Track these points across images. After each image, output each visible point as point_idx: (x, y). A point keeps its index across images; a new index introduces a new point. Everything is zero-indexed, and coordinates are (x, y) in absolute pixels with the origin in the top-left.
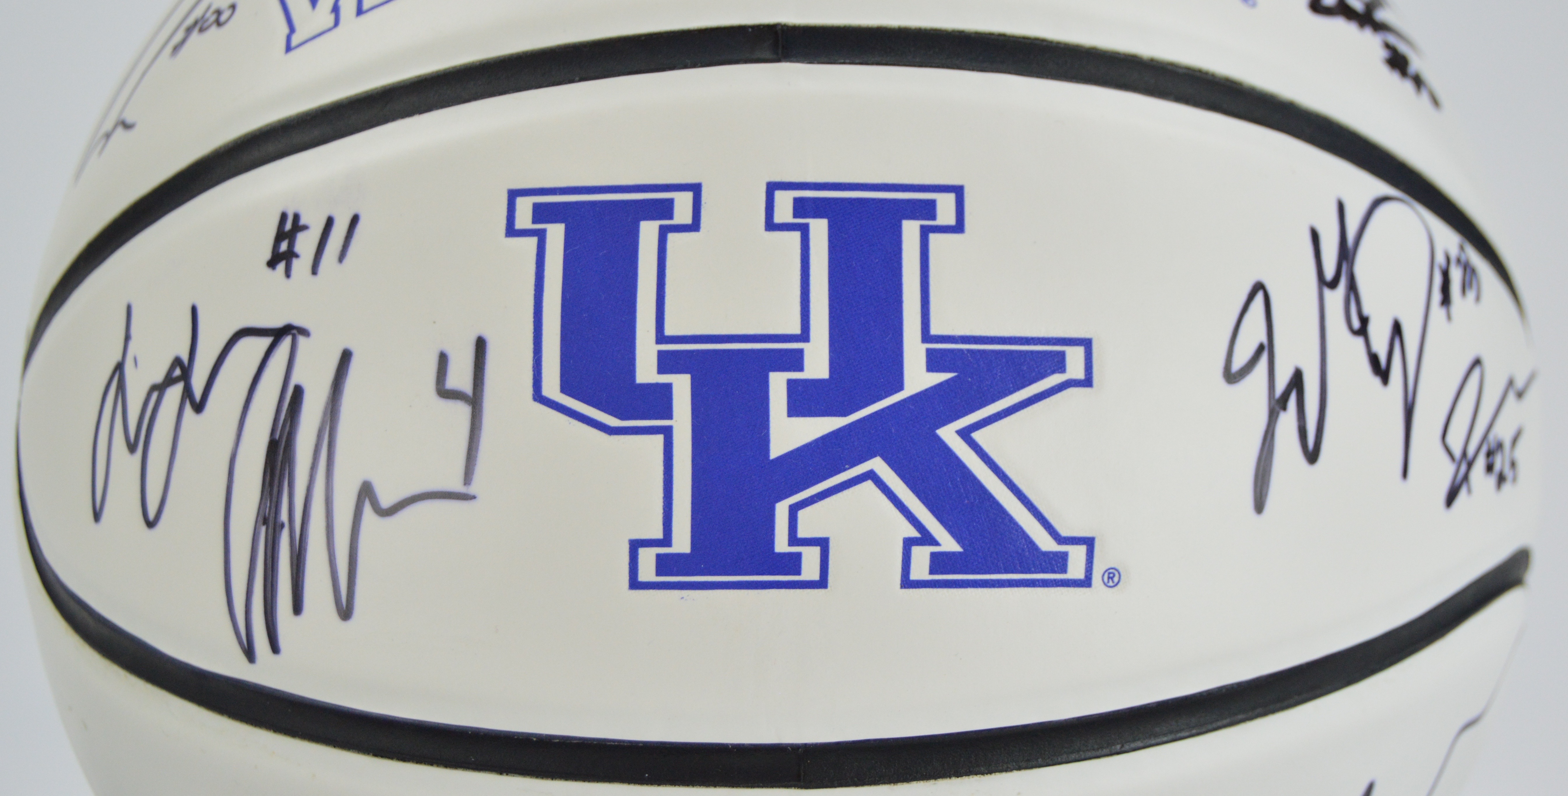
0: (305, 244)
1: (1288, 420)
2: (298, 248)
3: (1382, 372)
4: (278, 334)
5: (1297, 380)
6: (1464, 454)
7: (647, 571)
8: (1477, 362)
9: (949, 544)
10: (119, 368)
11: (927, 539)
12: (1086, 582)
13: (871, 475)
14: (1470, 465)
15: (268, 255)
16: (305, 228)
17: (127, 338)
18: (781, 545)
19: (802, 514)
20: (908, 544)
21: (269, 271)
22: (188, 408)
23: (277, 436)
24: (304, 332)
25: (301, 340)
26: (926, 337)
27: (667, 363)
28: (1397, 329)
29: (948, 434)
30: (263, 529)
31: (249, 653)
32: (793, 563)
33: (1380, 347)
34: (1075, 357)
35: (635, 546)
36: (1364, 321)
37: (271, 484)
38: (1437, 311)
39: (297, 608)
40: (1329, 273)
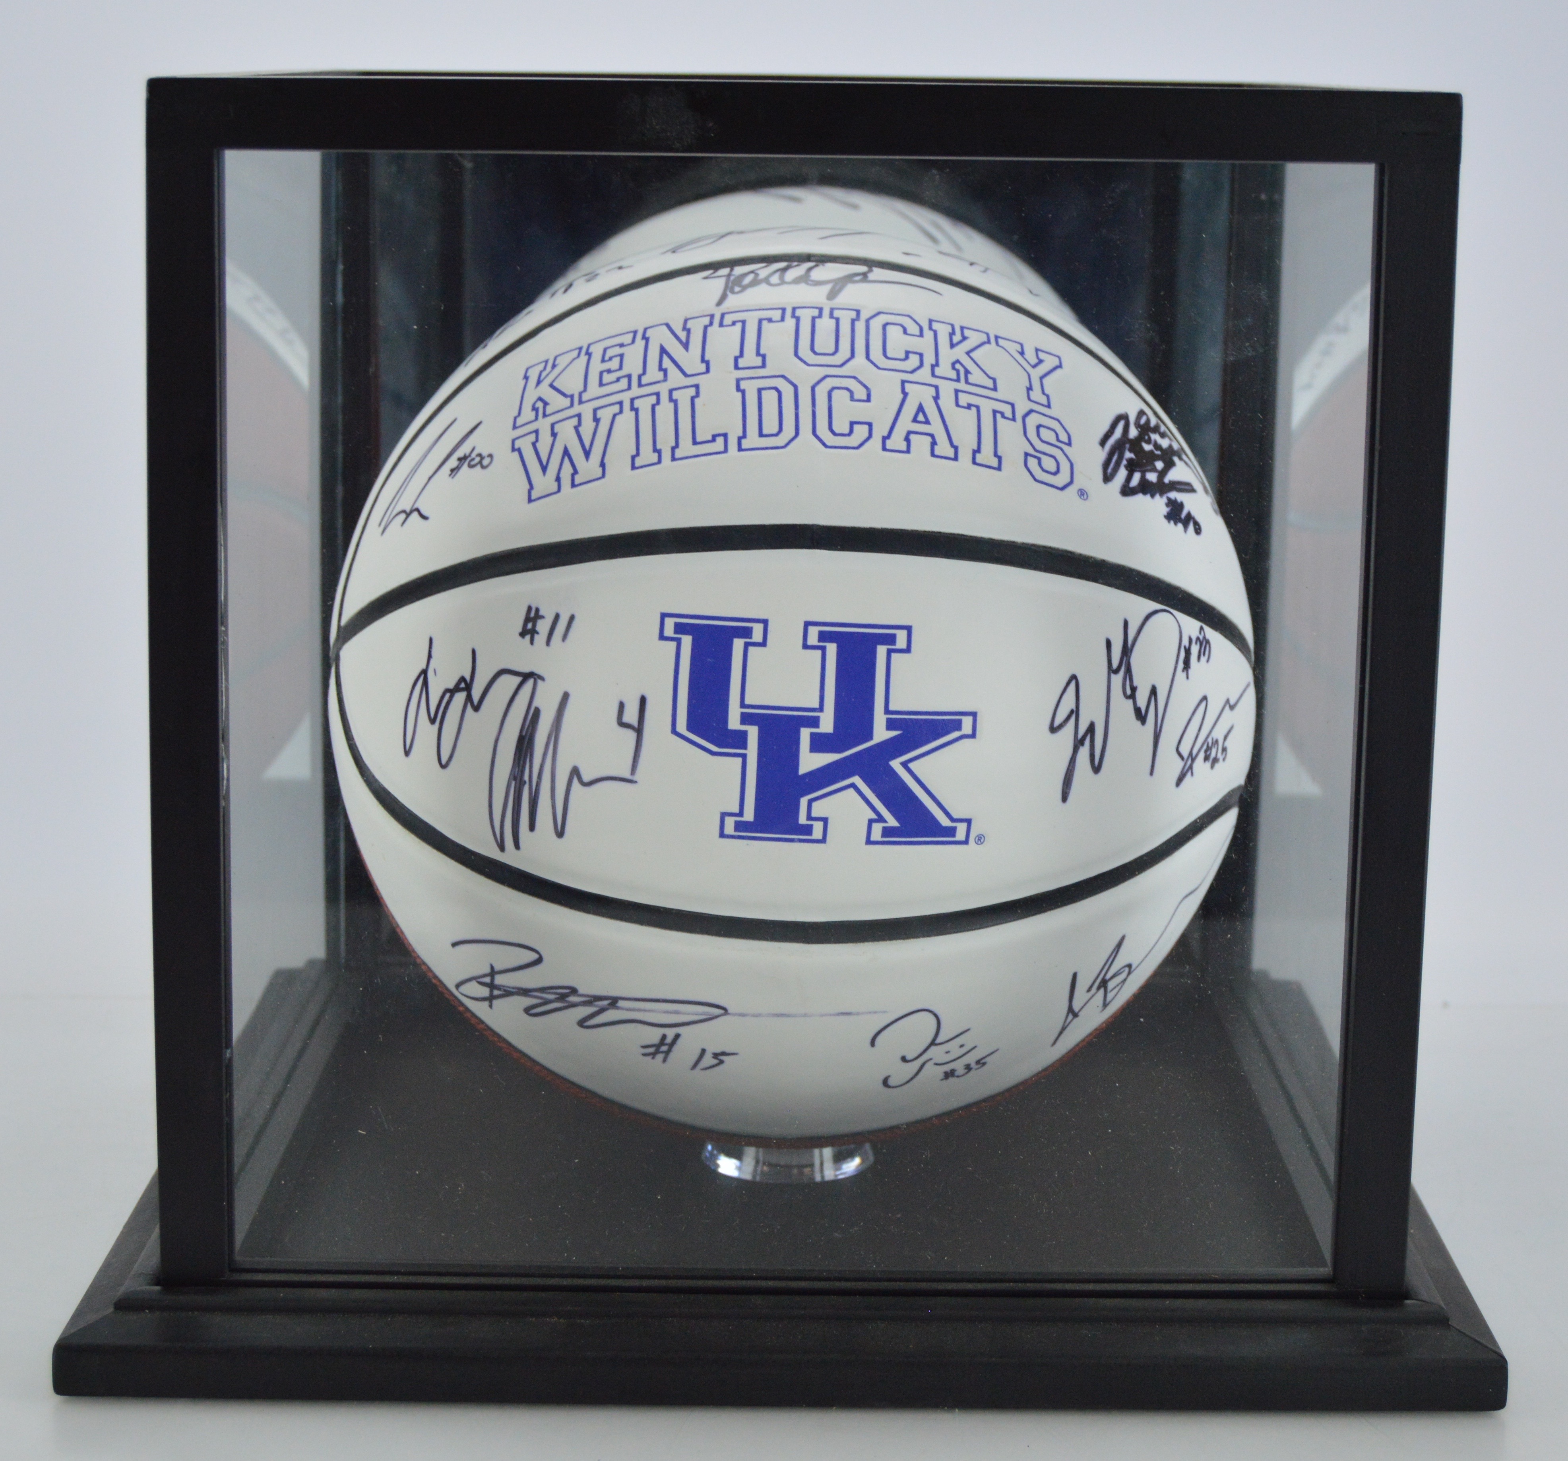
0: (543, 627)
1: (1084, 751)
2: (538, 628)
3: (1141, 717)
4: (526, 676)
5: (1091, 729)
6: (1191, 754)
7: (729, 829)
8: (1205, 698)
9: (892, 822)
10: (424, 672)
11: (881, 819)
12: (966, 842)
13: (853, 786)
14: (1193, 760)
15: (520, 629)
16: (542, 617)
17: (430, 656)
18: (803, 820)
19: (814, 804)
20: (871, 822)
21: (520, 639)
22: (469, 708)
23: (524, 734)
24: (542, 679)
25: (540, 682)
26: (887, 711)
27: (746, 719)
28: (1154, 691)
29: (896, 764)
30: (513, 783)
31: (502, 847)
32: (808, 830)
33: (1142, 702)
34: (967, 722)
35: (723, 815)
36: (1134, 689)
37: (519, 760)
38: (1180, 675)
39: (532, 827)
40: (1115, 664)
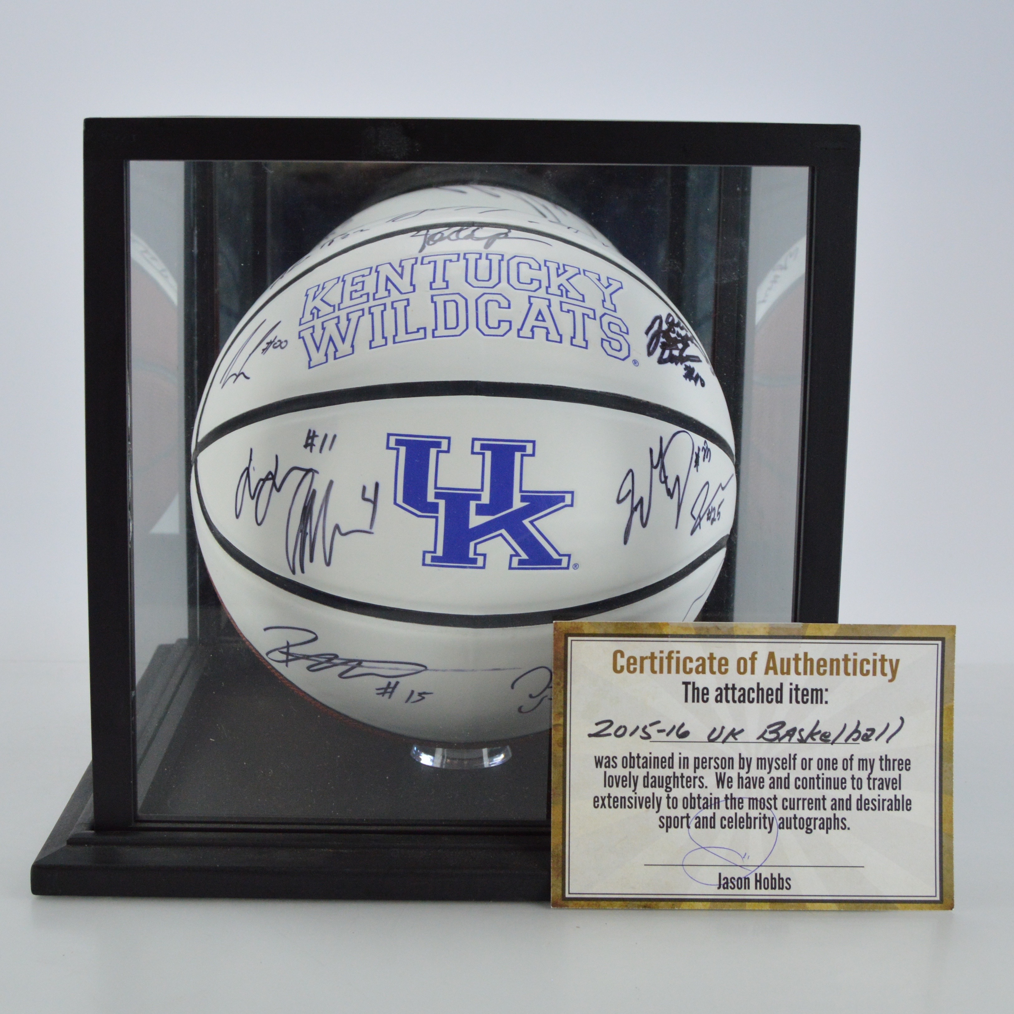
0: (318, 442)
1: (637, 514)
2: (315, 442)
3: (670, 494)
4: (308, 471)
5: (641, 501)
6: (699, 516)
7: (428, 560)
8: (707, 483)
9: (524, 556)
10: (247, 469)
11: (517, 555)
12: (567, 568)
13: (501, 535)
14: (701, 520)
15: (304, 443)
16: (317, 436)
17: (251, 460)
18: (471, 555)
19: (478, 546)
20: (512, 556)
21: (304, 449)
22: (274, 489)
23: (306, 505)
24: (317, 472)
25: (316, 474)
26: (521, 491)
27: (438, 496)
28: (678, 479)
29: (526, 522)
30: (300, 534)
31: (294, 572)
32: (474, 561)
33: (671, 486)
34: (568, 497)
35: (425, 553)
36: (666, 478)
37: (304, 520)
38: (693, 469)
39: (311, 560)
40: (655, 463)
